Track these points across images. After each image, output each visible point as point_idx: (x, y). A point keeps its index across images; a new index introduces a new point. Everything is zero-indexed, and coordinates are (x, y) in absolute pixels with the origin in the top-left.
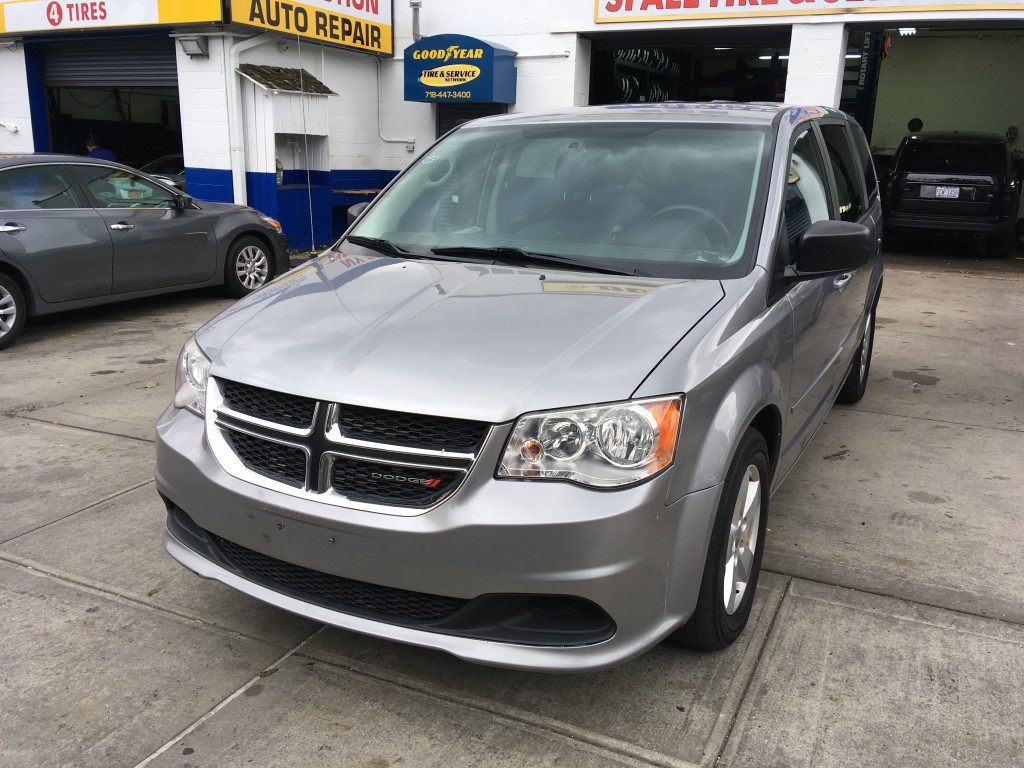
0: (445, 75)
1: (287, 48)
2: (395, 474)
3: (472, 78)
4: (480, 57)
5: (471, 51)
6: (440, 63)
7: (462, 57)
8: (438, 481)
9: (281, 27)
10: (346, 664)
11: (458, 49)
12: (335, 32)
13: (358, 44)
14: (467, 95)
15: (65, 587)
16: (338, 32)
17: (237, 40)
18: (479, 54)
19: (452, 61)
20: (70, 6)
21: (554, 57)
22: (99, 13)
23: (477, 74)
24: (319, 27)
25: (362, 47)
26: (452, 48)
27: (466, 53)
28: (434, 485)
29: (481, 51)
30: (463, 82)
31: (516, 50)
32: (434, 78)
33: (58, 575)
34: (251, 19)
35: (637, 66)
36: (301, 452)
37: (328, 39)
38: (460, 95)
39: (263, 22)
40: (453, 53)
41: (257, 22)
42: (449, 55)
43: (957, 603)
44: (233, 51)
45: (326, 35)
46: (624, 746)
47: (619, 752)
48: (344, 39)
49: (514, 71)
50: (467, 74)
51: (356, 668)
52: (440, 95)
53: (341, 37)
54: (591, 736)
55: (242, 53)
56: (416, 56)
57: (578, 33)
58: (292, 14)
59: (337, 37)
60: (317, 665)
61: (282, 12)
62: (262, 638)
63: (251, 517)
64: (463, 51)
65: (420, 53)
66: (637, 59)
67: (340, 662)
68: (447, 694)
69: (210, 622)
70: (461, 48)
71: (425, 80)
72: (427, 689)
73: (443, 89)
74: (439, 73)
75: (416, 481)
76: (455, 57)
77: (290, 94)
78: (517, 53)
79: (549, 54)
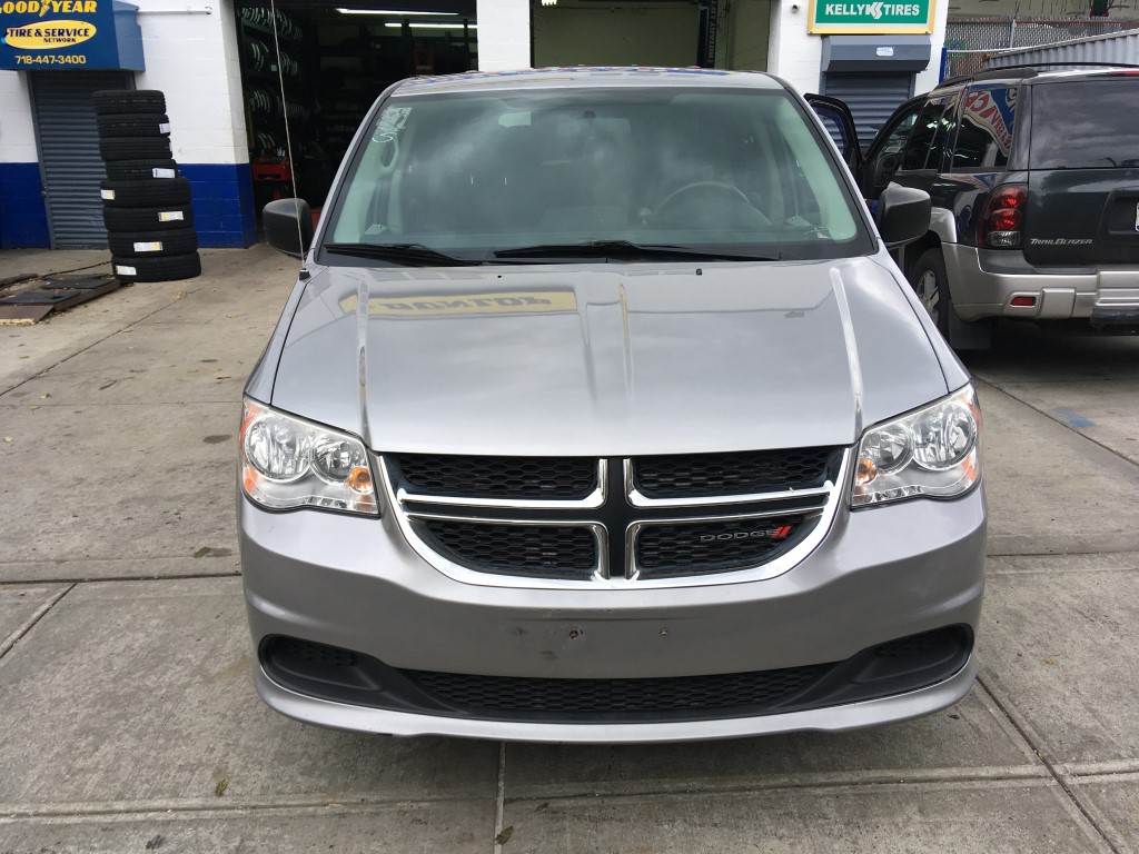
0: (43, 34)
2: (732, 531)
3: (85, 38)
4: (93, 10)
5: (79, 4)
6: (34, 18)
7: (65, 10)
8: (788, 528)
10: (584, 791)
14: (80, 60)
15: (68, 826)
18: (90, 6)
19: (51, 16)
21: (190, 13)
23: (92, 33)
27: (71, 6)
28: (784, 534)
29: (94, 4)
30: (71, 43)
32: (26, 38)
33: (31, 812)
35: (261, 28)
36: (586, 531)
38: (69, 59)
40: (50, 5)
42: (46, 7)
43: (1024, 548)
46: (955, 772)
47: (955, 779)
49: (139, 29)
50: (77, 32)
51: (603, 792)
52: (39, 60)
54: (918, 774)
60: (551, 805)
62: (446, 796)
63: (521, 632)
64: (66, 4)
65: (2, 6)
66: (262, 20)
67: (577, 792)
68: (735, 784)
69: (354, 801)
71: (13, 41)
72: (707, 786)
73: (43, 52)
74: (33, 33)
75: (761, 534)
76: (56, 10)
78: (138, 8)
79: (184, 10)
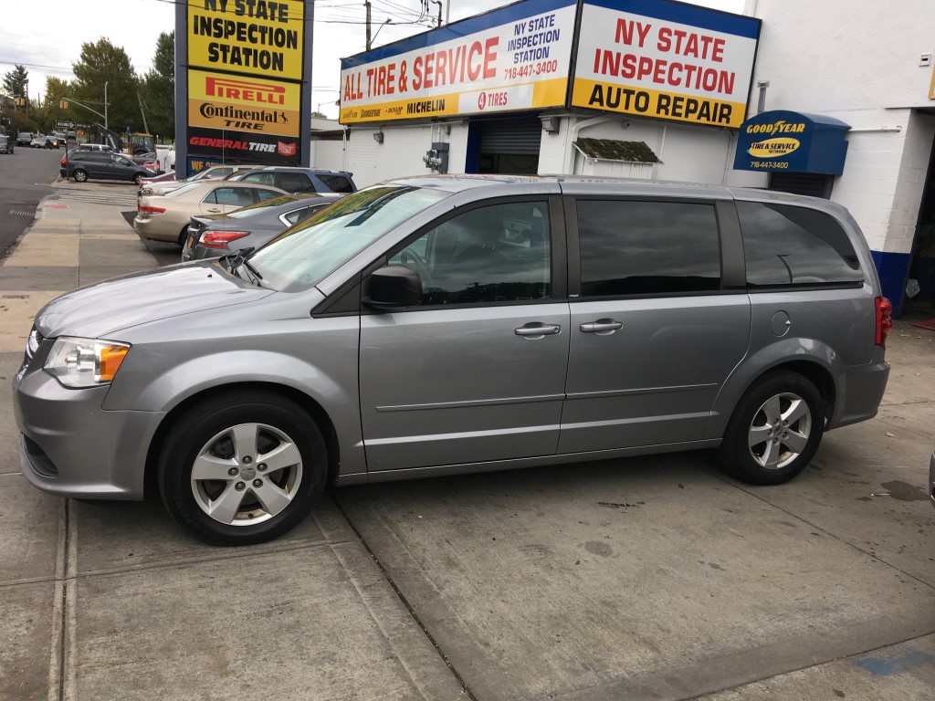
0: (770, 147)
1: (628, 125)
3: (791, 150)
4: (802, 131)
6: (767, 136)
7: (786, 131)
9: (621, 108)
11: (784, 124)
12: (678, 110)
13: (703, 120)
16: (683, 111)
17: (580, 119)
18: (801, 128)
19: (778, 135)
20: (490, 96)
22: (503, 101)
23: (796, 147)
24: (660, 107)
25: (708, 123)
26: (779, 123)
27: (790, 127)
29: (803, 126)
30: (783, 154)
31: (849, 124)
32: (760, 150)
34: (591, 103)
37: (670, 116)
38: (779, 165)
39: (602, 104)
40: (779, 127)
41: (596, 105)
42: (776, 129)
44: (574, 128)
45: (667, 113)
48: (686, 116)
49: (846, 144)
50: (788, 146)
52: (762, 165)
53: (683, 115)
55: (581, 130)
56: (749, 130)
57: (913, 109)
58: (633, 98)
59: (680, 115)
61: (623, 97)
64: (788, 126)
65: (753, 128)
70: (787, 123)
71: (753, 152)
73: (766, 160)
74: (765, 146)
76: (781, 131)
77: (613, 162)
78: (851, 128)
79: (880, 129)
